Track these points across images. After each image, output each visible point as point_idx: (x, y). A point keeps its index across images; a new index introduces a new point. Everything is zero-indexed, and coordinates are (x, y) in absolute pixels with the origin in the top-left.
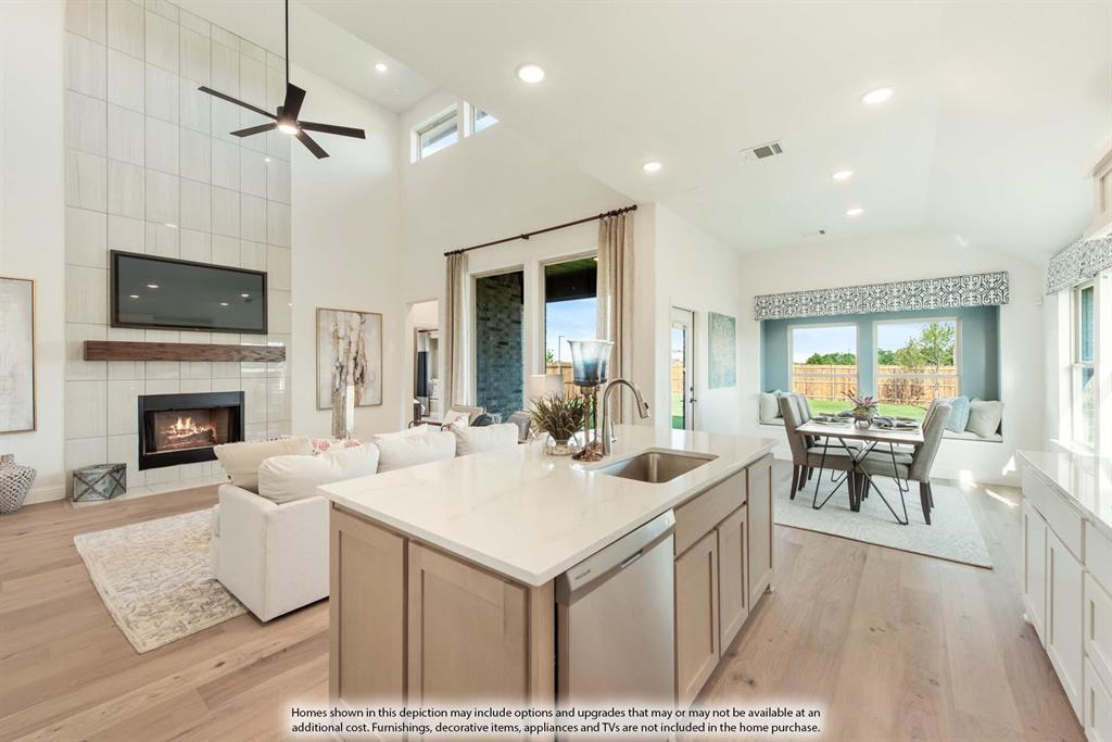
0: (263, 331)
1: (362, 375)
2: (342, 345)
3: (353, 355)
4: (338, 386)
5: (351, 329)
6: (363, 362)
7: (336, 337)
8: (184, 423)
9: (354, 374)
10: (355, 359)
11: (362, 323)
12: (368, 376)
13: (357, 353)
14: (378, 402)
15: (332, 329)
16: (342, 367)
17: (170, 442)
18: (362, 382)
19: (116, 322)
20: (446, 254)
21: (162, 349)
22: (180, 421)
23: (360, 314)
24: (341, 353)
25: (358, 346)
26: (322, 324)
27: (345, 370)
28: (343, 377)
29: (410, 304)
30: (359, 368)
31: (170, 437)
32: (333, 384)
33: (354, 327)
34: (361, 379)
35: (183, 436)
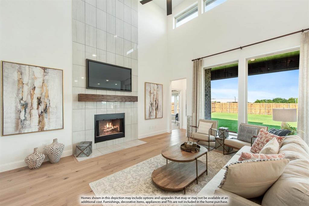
0: (130, 90)
1: (157, 107)
2: (152, 95)
3: (155, 100)
4: (151, 111)
5: (155, 90)
6: (158, 102)
7: (150, 93)
8: (109, 125)
9: (155, 107)
10: (155, 101)
11: (158, 88)
12: (159, 107)
13: (156, 99)
14: (162, 117)
15: (149, 90)
16: (152, 104)
17: (105, 132)
18: (157, 109)
19: (88, 87)
20: (192, 61)
21: (103, 97)
22: (108, 124)
23: (157, 84)
24: (152, 98)
25: (156, 96)
26: (147, 88)
27: (153, 105)
28: (152, 108)
29: (171, 81)
30: (157, 104)
31: (105, 131)
32: (150, 110)
33: (155, 89)
34: (157, 108)
35: (109, 130)
